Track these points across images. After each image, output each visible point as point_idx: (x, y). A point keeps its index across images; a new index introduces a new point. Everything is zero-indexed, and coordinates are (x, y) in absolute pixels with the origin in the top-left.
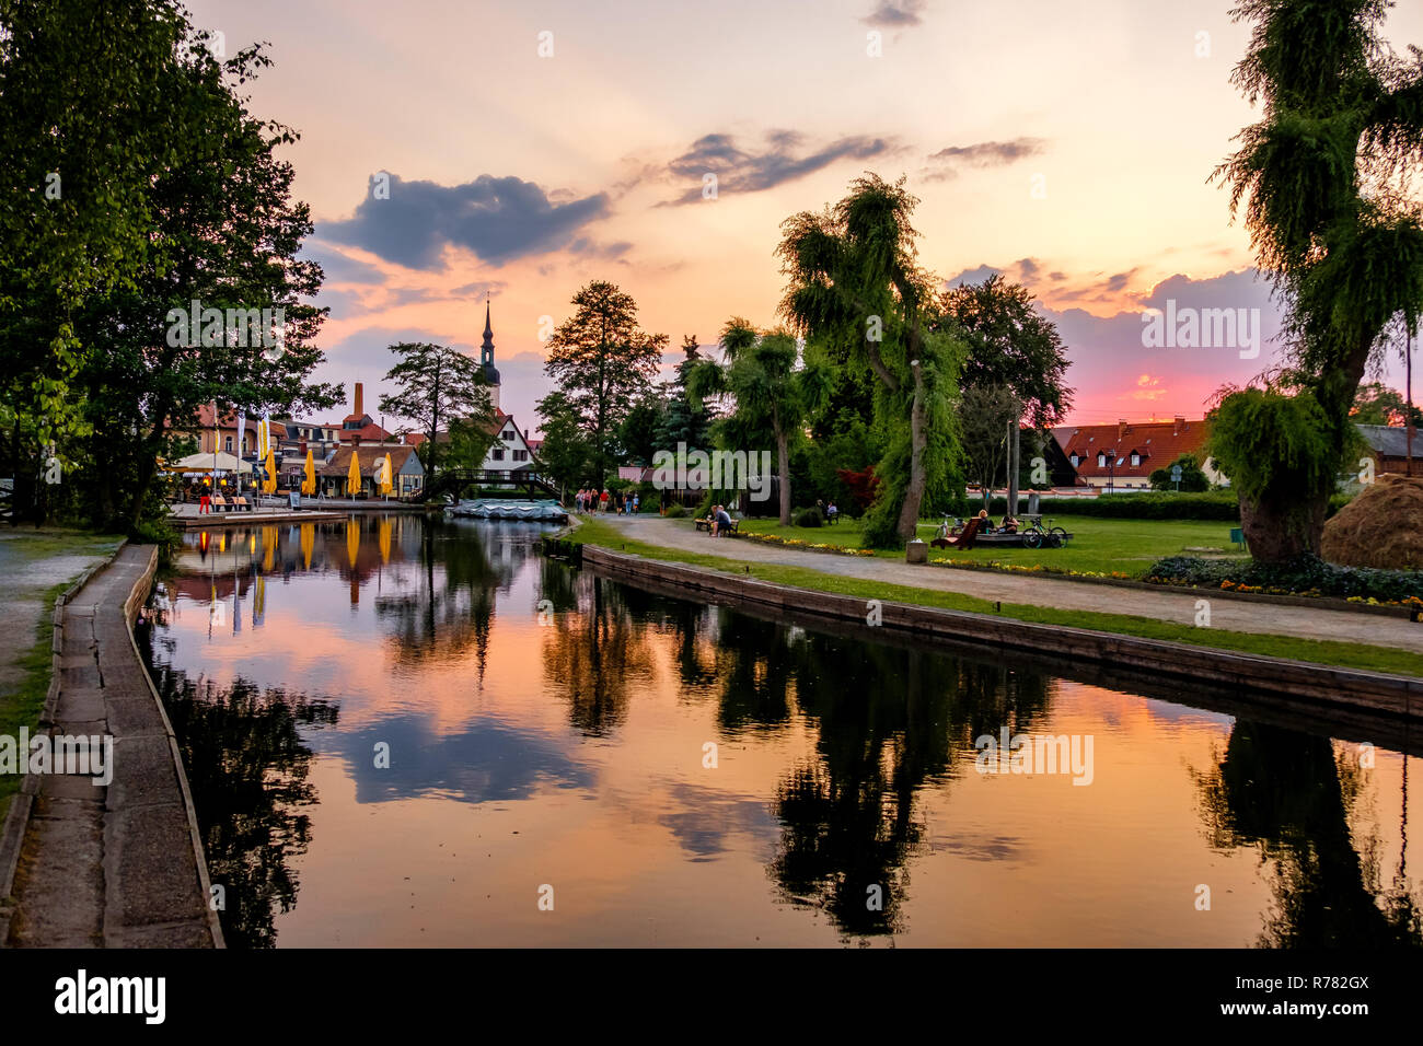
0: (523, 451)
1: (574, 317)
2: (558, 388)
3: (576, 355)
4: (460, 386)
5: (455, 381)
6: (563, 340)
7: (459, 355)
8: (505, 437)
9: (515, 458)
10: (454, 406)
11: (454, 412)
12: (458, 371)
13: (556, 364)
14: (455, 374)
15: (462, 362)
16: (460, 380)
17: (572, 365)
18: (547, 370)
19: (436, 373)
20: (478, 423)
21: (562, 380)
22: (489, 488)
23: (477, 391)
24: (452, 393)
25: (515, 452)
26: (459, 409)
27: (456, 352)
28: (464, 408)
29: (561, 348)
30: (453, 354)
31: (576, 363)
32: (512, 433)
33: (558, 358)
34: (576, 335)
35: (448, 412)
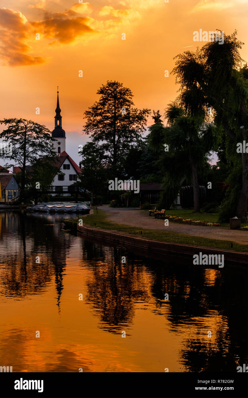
0: (74, 175)
1: (98, 101)
2: (90, 140)
3: (100, 122)
4: (37, 141)
5: (35, 138)
6: (93, 114)
7: (36, 124)
8: (65, 168)
9: (71, 179)
10: (34, 152)
11: (35, 155)
12: (36, 132)
13: (90, 127)
14: (35, 135)
15: (38, 128)
16: (38, 138)
17: (98, 127)
18: (85, 130)
19: (25, 134)
20: (47, 161)
21: (93, 136)
22: (56, 196)
23: (47, 144)
24: (33, 145)
25: (71, 176)
26: (37, 154)
27: (35, 122)
28: (39, 153)
29: (92, 118)
30: (34, 124)
31: (100, 126)
32: (69, 165)
33: (91, 124)
34: (100, 111)
35: (31, 155)
